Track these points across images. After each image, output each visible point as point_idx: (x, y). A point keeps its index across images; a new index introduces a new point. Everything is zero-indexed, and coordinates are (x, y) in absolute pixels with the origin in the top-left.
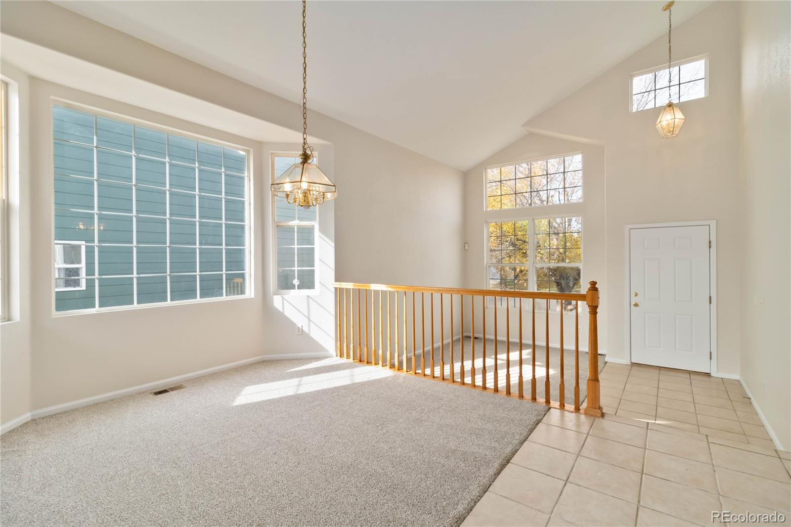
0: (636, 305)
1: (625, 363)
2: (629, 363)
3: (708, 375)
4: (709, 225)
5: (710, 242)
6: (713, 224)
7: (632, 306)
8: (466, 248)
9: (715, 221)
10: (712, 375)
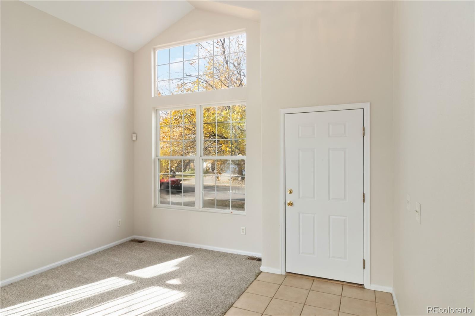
0: (291, 204)
1: (280, 273)
2: (283, 273)
3: (361, 286)
4: (363, 109)
5: (364, 129)
6: (367, 106)
7: (287, 205)
8: (134, 138)
9: (368, 104)
10: (365, 287)
